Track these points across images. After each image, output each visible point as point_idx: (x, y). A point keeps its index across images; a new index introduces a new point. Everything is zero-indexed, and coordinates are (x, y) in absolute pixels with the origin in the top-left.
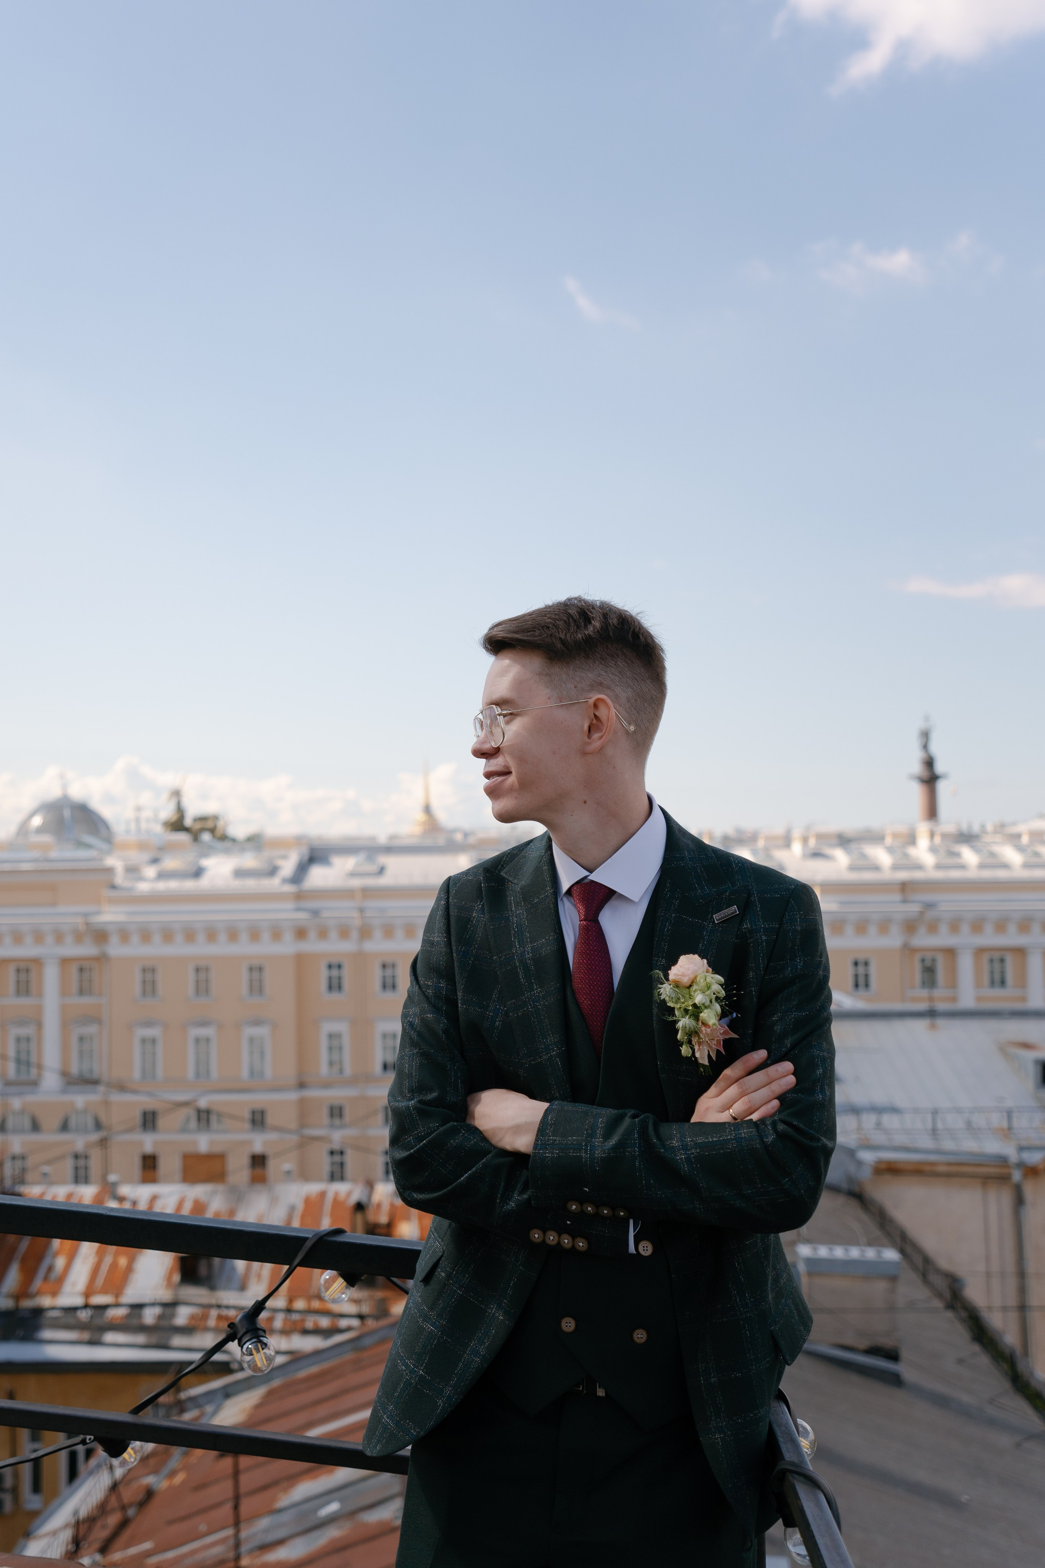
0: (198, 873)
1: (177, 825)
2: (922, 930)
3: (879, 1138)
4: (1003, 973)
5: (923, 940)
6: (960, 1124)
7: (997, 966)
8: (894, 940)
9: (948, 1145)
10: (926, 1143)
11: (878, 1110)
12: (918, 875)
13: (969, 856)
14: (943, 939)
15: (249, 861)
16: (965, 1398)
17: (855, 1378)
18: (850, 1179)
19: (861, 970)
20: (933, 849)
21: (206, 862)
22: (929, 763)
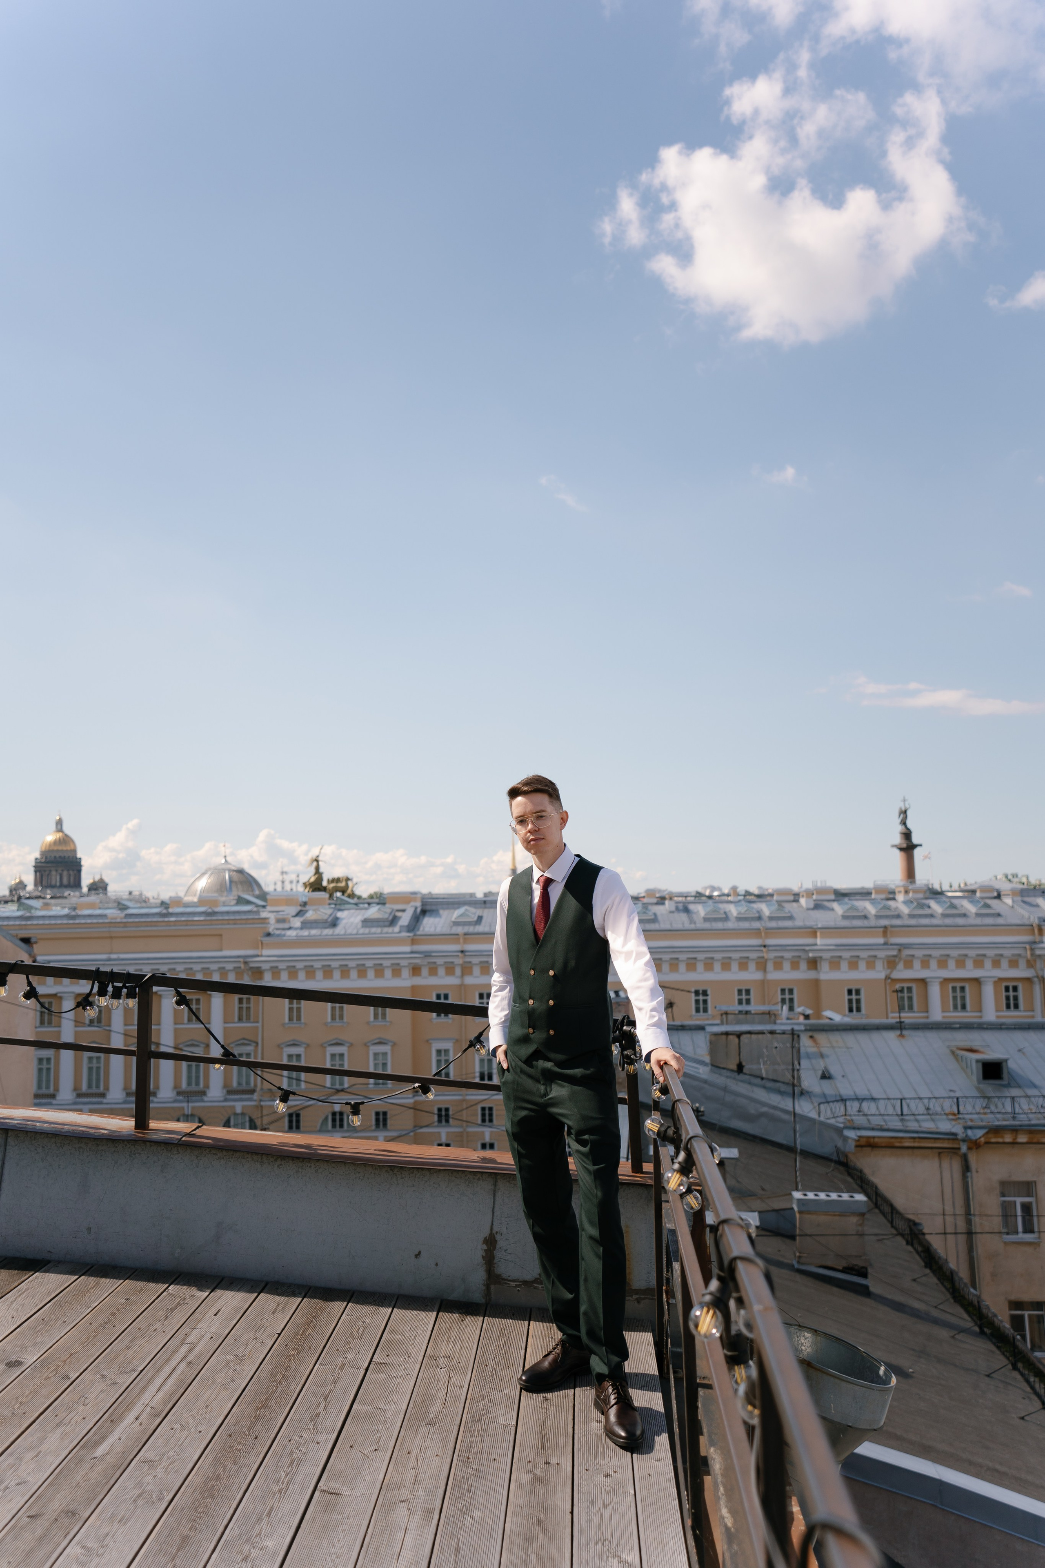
0: (334, 923)
1: (316, 886)
2: (901, 966)
3: (860, 1120)
4: (963, 998)
5: (901, 973)
6: (922, 1110)
7: (958, 994)
8: (879, 973)
9: (913, 1125)
10: (896, 1124)
11: (861, 1100)
12: (897, 922)
13: (936, 908)
14: (917, 972)
15: (373, 912)
16: (916, 1305)
17: (835, 1290)
18: (838, 1151)
19: (854, 997)
20: (909, 903)
21: (339, 914)
22: (907, 835)
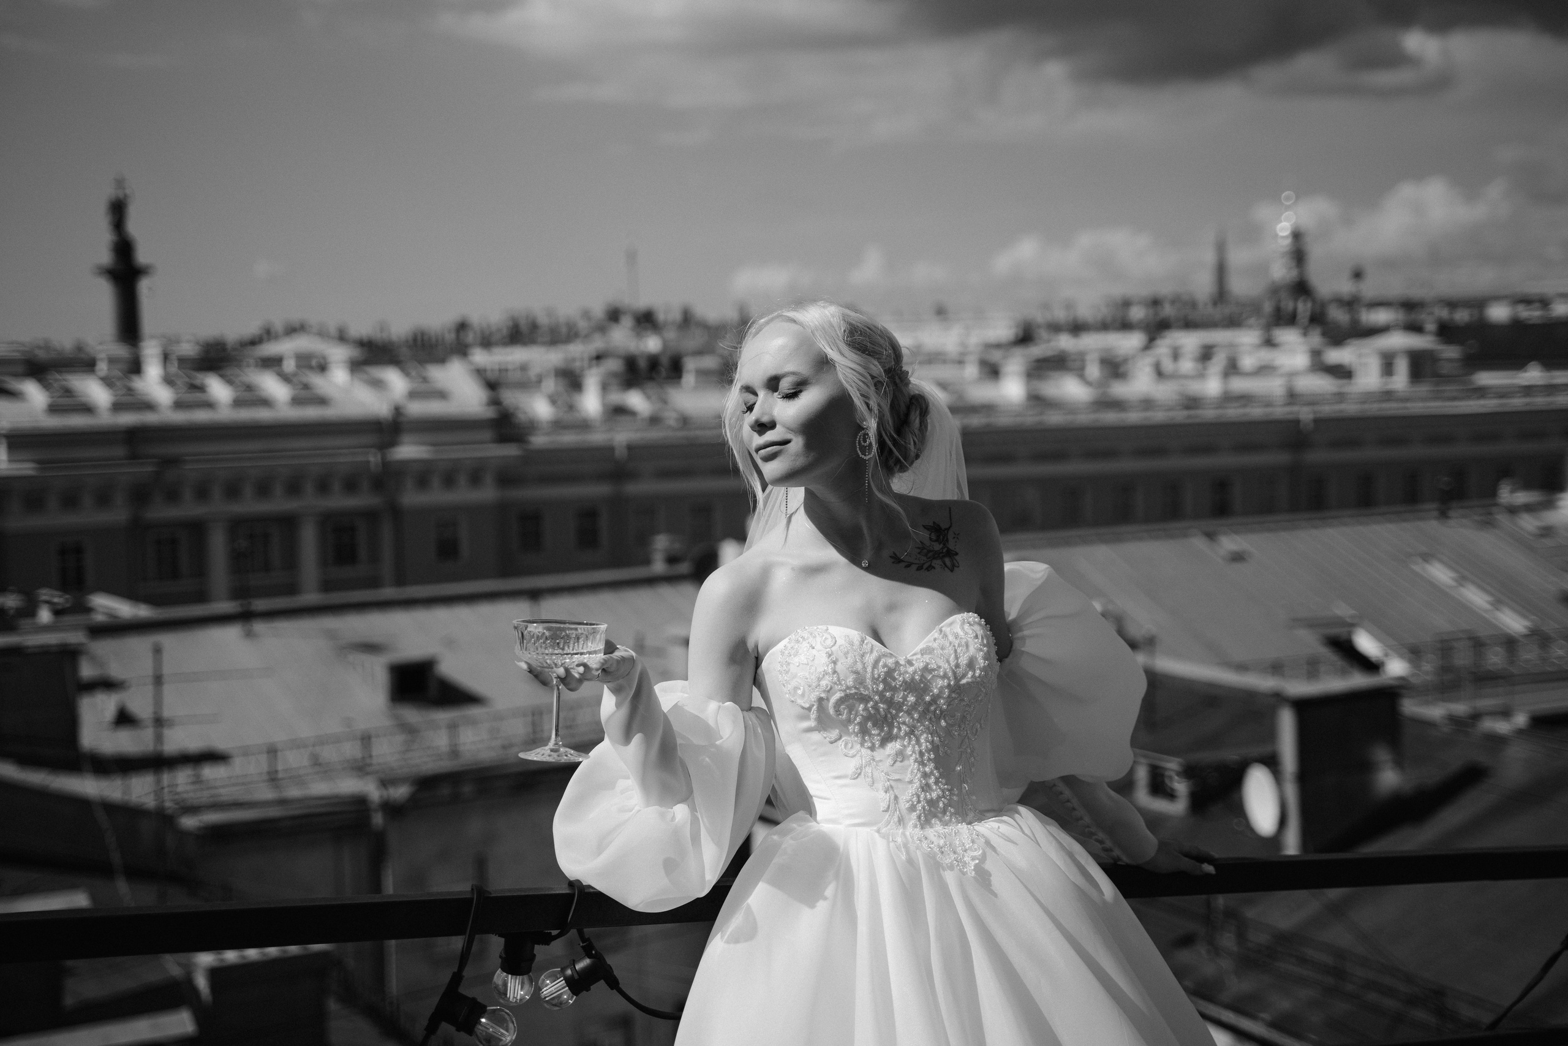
2: (159, 498)
5: (160, 512)
6: (306, 762)
8: (118, 515)
9: (294, 792)
12: (150, 418)
13: (220, 390)
14: (188, 509)
19: (72, 561)
20: (168, 380)
22: (124, 249)
